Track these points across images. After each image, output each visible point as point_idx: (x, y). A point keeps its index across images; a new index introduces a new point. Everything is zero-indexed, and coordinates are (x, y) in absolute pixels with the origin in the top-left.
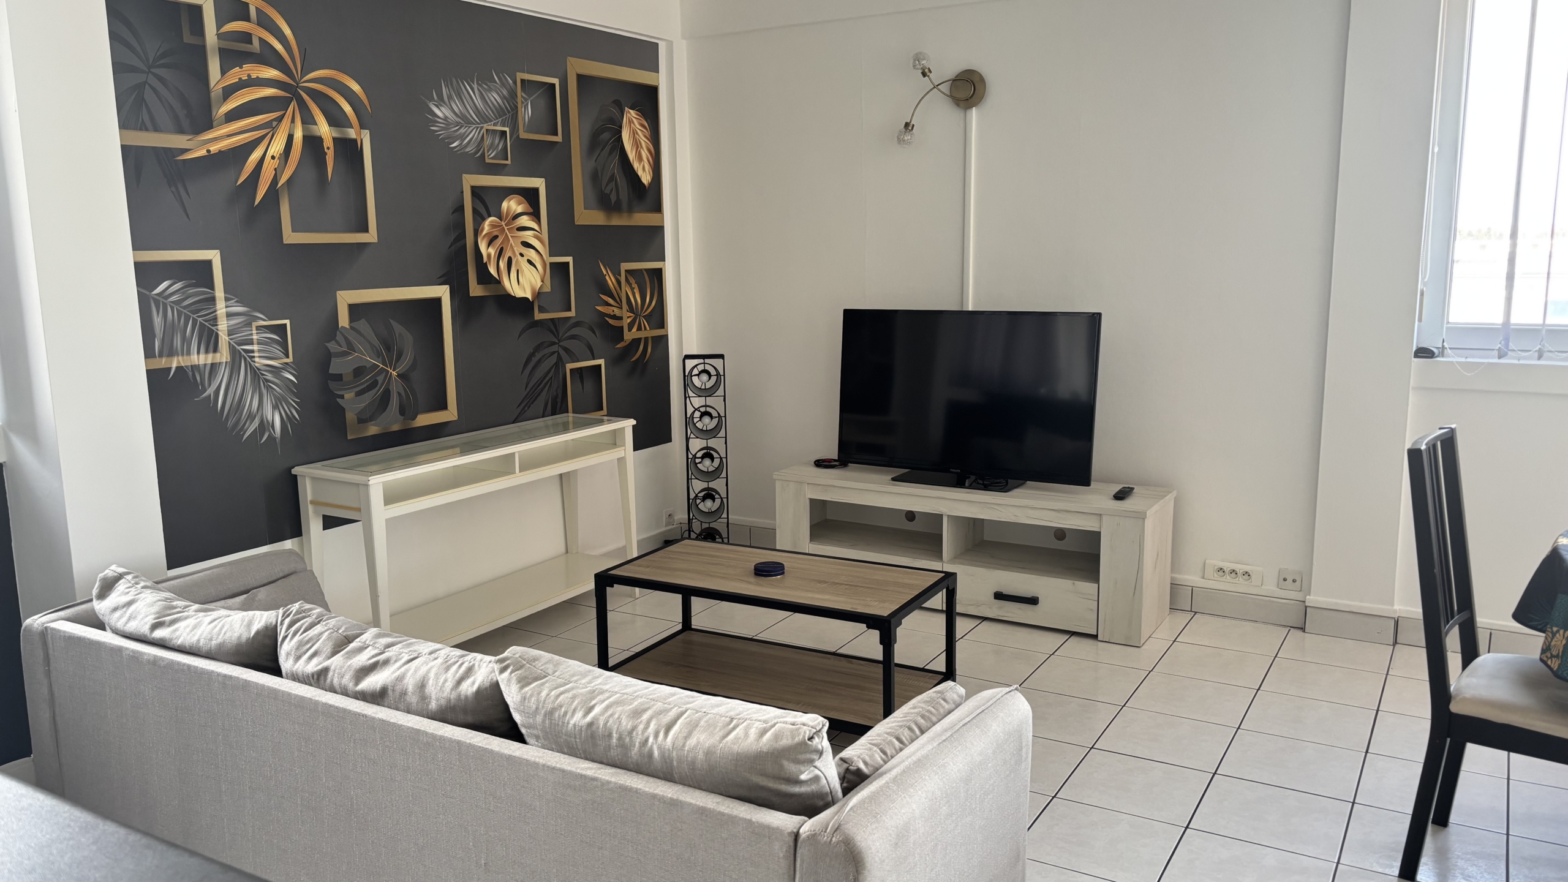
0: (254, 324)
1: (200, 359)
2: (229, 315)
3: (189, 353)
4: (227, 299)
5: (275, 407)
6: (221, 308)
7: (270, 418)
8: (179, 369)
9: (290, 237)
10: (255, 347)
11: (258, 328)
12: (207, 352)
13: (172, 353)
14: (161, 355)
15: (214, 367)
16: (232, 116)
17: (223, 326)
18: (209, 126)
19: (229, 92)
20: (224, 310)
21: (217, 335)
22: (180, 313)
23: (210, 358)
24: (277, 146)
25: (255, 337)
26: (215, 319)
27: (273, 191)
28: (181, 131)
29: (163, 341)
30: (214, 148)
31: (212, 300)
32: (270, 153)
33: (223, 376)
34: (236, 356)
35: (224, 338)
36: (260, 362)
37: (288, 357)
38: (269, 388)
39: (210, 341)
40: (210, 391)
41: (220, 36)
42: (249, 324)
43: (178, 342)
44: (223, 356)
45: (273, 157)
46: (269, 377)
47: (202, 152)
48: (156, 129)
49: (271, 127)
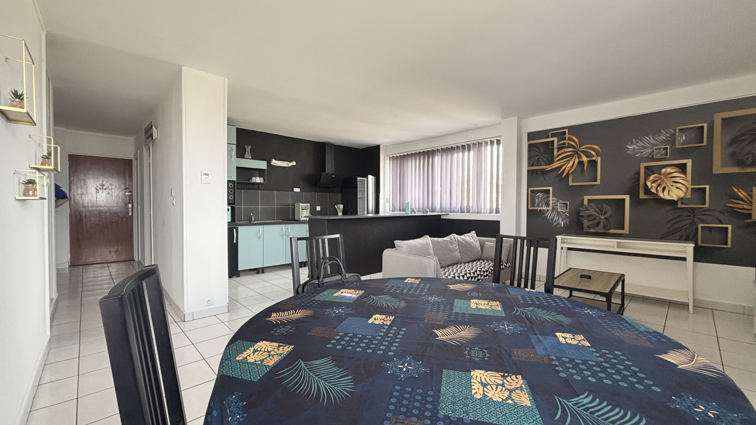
0: (559, 202)
1: (545, 208)
2: (553, 200)
3: (542, 207)
4: (553, 197)
5: (562, 220)
6: (551, 199)
7: (561, 222)
8: (540, 210)
9: (571, 184)
10: (559, 207)
11: (560, 203)
12: (547, 207)
13: (539, 207)
14: (537, 207)
15: (548, 210)
16: (558, 161)
17: (551, 202)
18: (553, 163)
19: (558, 156)
20: (552, 199)
21: (549, 204)
22: (541, 199)
23: (547, 208)
24: (570, 164)
25: (559, 205)
26: (549, 201)
27: (568, 175)
28: (546, 165)
29: (537, 204)
30: (553, 167)
31: (549, 197)
32: (568, 166)
33: (550, 212)
34: (553, 208)
35: (551, 205)
36: (559, 210)
37: (567, 209)
38: (561, 216)
39: (548, 205)
40: (546, 215)
41: (558, 145)
42: (558, 202)
43: (540, 205)
44: (550, 208)
45: (569, 167)
46: (561, 213)
47: (551, 168)
48: (541, 165)
49: (569, 161)
